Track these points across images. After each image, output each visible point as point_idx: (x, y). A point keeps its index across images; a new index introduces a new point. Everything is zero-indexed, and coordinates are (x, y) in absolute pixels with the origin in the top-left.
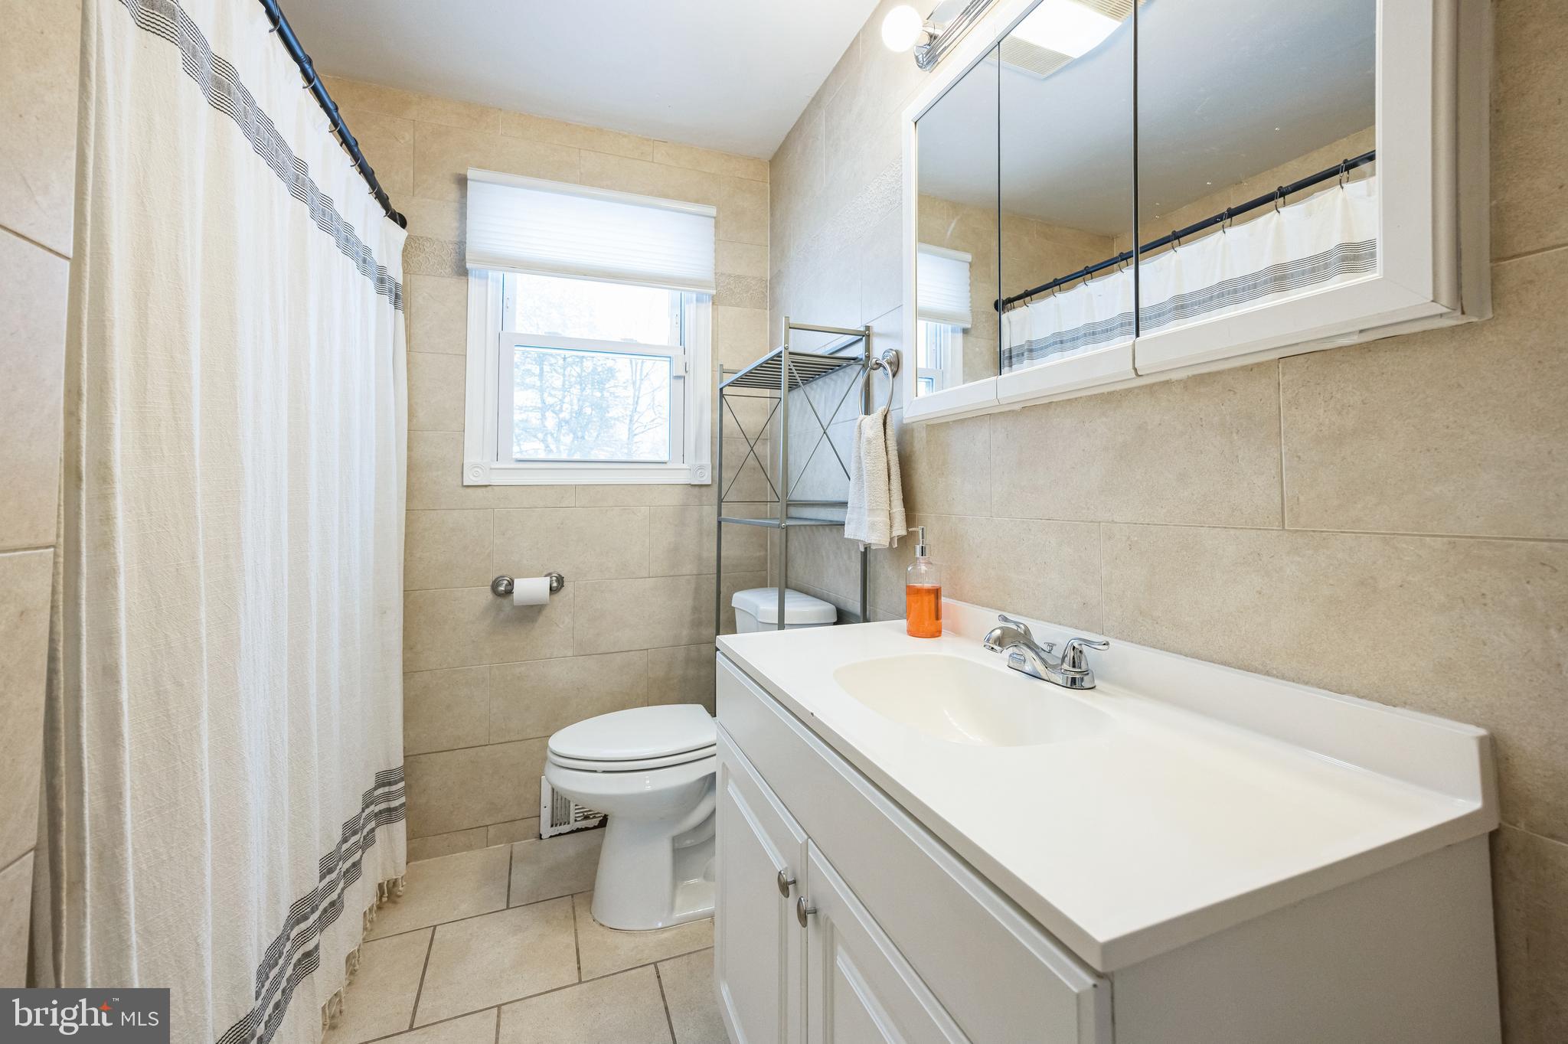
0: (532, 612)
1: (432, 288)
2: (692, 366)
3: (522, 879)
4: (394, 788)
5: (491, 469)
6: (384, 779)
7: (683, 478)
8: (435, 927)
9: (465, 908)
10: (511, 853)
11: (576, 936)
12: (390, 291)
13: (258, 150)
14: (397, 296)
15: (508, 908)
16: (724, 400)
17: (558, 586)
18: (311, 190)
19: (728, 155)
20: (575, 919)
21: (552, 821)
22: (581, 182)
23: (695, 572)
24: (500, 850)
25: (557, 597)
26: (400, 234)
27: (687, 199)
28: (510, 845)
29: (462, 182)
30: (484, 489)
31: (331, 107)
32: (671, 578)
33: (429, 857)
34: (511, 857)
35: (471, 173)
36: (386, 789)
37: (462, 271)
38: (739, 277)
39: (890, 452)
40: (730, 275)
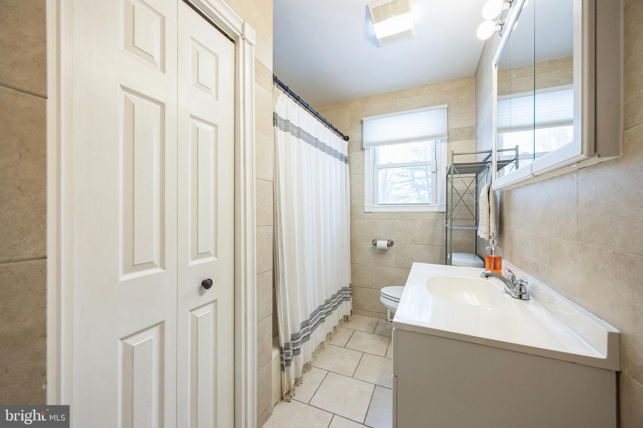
0: (383, 251)
1: (355, 156)
2: (439, 168)
3: (379, 328)
4: (347, 292)
5: (372, 207)
6: (344, 289)
7: (436, 209)
8: (355, 330)
9: (363, 329)
10: (378, 321)
11: (388, 347)
12: (344, 160)
13: (306, 142)
14: (346, 160)
15: (373, 333)
16: (448, 180)
17: (391, 244)
18: (320, 143)
19: (454, 80)
20: (389, 343)
21: (391, 317)
22: (397, 111)
23: (441, 245)
24: (376, 319)
25: (391, 248)
26: (346, 143)
27: (436, 104)
28: (378, 319)
29: (362, 122)
30: (370, 213)
31: (324, 120)
32: (431, 246)
33: (358, 315)
34: (378, 322)
35: (364, 119)
36: (345, 292)
37: (363, 149)
38: (460, 128)
39: (490, 202)
40: (456, 129)
